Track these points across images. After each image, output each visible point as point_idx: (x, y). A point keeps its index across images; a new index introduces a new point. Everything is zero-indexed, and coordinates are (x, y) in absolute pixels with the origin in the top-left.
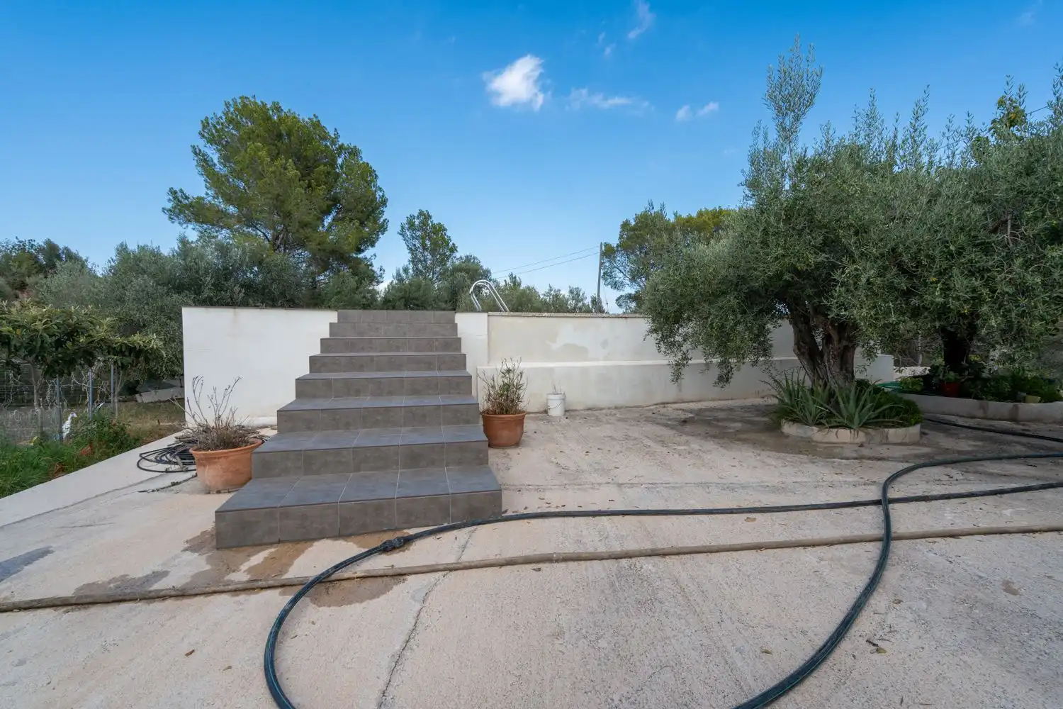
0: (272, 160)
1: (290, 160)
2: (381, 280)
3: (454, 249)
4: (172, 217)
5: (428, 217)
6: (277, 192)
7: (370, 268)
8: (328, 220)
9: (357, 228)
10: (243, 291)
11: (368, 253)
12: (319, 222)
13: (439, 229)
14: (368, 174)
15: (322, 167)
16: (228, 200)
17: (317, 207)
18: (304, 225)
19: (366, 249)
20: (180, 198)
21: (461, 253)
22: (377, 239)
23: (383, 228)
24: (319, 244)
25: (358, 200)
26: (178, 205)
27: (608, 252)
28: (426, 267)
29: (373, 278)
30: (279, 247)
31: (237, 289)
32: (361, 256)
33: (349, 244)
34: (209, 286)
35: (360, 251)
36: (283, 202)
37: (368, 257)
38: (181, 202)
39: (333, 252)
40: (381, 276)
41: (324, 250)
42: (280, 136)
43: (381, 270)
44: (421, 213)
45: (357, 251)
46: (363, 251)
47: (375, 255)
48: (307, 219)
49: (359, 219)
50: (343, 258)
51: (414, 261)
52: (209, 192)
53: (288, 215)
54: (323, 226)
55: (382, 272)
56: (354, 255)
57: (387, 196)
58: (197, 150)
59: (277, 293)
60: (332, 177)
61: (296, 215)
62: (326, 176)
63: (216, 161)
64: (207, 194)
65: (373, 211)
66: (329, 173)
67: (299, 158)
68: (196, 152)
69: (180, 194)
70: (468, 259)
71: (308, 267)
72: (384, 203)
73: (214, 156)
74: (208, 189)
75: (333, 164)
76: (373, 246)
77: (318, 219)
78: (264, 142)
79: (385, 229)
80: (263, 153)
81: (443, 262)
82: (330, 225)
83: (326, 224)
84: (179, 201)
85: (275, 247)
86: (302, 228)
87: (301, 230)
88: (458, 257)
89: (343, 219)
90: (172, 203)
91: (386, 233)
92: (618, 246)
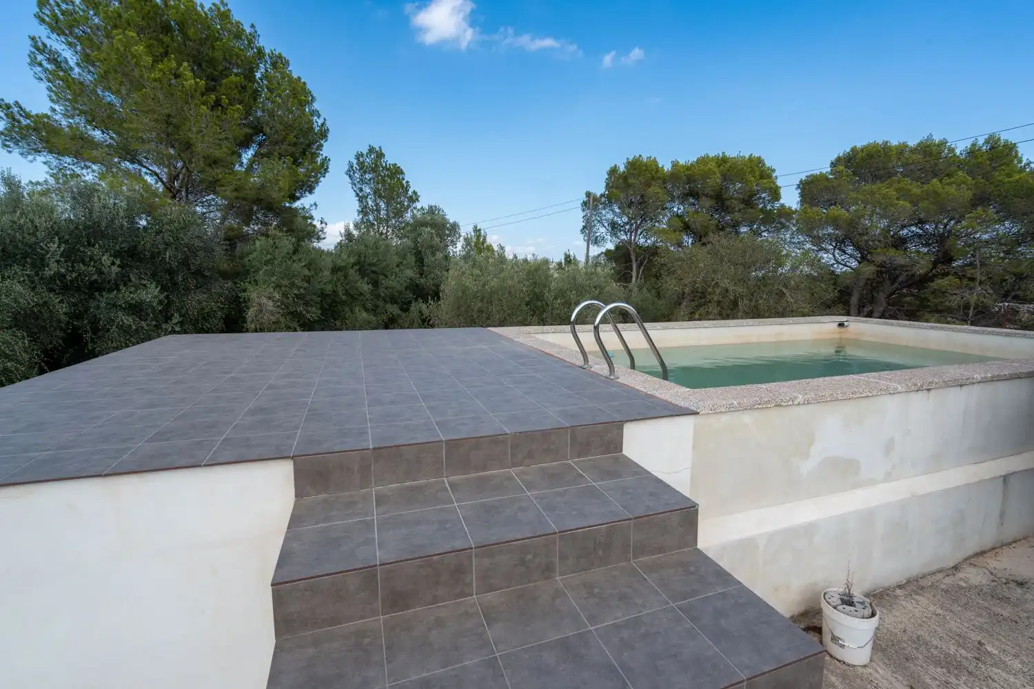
0: (155, 61)
1: (185, 64)
2: (323, 236)
3: (414, 198)
4: (7, 143)
5: (380, 155)
6: (166, 111)
7: (309, 221)
8: (247, 155)
9: (289, 168)
10: (118, 262)
11: (305, 202)
12: (235, 157)
13: (396, 172)
14: (300, 95)
15: (233, 78)
16: (92, 121)
17: (230, 136)
18: (214, 162)
19: (302, 196)
20: (18, 117)
21: (423, 203)
22: (317, 182)
23: (323, 168)
24: (236, 190)
25: (289, 127)
26: (13, 126)
27: (591, 203)
28: (378, 219)
29: (314, 234)
30: (179, 191)
31: (106, 259)
32: (297, 204)
33: (280, 190)
34: (58, 257)
35: (294, 198)
36: (177, 127)
37: (307, 207)
38: (19, 122)
39: (258, 201)
40: (322, 230)
41: (244, 199)
42: (167, 29)
43: (322, 223)
44: (371, 150)
45: (290, 198)
46: (298, 199)
47: (315, 204)
48: (217, 153)
49: (292, 155)
50: (271, 207)
51: (364, 211)
52: (56, 107)
53: (188, 146)
54: (241, 165)
55: (323, 225)
56: (287, 205)
57: (328, 124)
58: (40, 44)
59: (174, 264)
60: (248, 93)
61: (199, 147)
62: (240, 92)
63: (72, 63)
64: (54, 110)
65: (309, 145)
66: (244, 88)
67: (200, 63)
68: (39, 47)
69: (16, 109)
70: (432, 210)
71: (224, 219)
72: (324, 134)
73: (70, 56)
74: (52, 101)
75: (249, 76)
76: (311, 192)
77: (233, 153)
78: (140, 31)
79: (326, 170)
80: (140, 48)
81: (399, 213)
82: (252, 162)
83: (245, 161)
84: (14, 119)
85: (172, 192)
86: (210, 165)
87: (207, 169)
88: (419, 207)
89: (268, 155)
90: (4, 122)
91: (327, 175)
92: (602, 196)
